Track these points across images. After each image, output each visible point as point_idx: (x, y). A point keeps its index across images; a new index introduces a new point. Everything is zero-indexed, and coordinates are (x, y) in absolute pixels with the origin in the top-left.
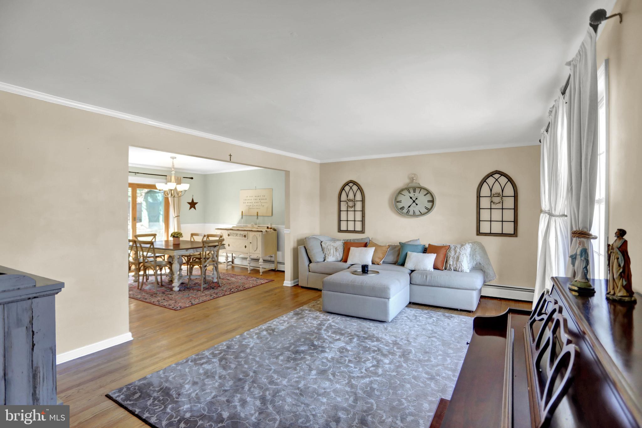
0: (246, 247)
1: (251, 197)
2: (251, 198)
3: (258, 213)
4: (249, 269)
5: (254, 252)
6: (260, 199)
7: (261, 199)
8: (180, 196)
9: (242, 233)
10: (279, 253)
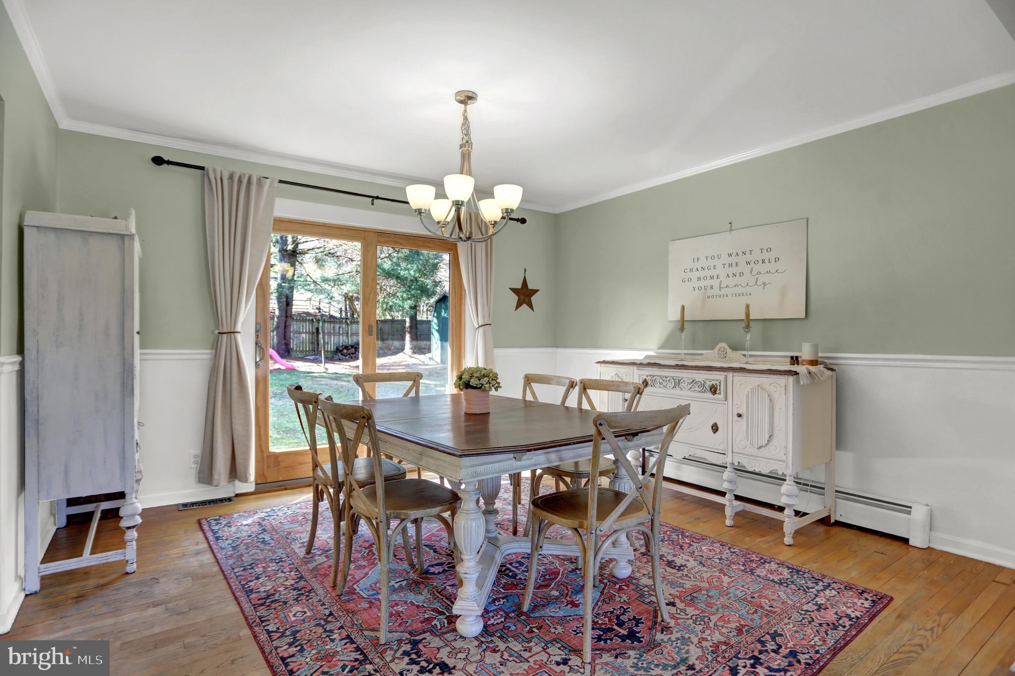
0: (715, 428)
1: (713, 258)
2: (711, 263)
3: (748, 306)
4: (729, 512)
5: (755, 451)
6: (748, 263)
7: (756, 262)
8: (490, 237)
9: (701, 376)
10: (845, 459)
